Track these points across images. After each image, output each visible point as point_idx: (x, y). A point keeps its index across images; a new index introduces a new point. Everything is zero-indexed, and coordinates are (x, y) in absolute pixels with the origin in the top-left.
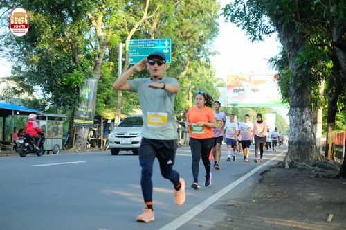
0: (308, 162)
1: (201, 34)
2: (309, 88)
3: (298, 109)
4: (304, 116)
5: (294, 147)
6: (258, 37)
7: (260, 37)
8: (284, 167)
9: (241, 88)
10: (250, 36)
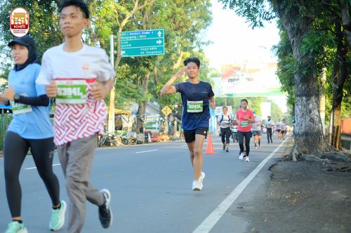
0: (317, 154)
1: (194, 24)
2: (315, 76)
3: (304, 98)
4: (311, 105)
5: (301, 138)
6: (258, 24)
7: (261, 23)
8: (291, 159)
9: (236, 77)
10: (250, 22)
